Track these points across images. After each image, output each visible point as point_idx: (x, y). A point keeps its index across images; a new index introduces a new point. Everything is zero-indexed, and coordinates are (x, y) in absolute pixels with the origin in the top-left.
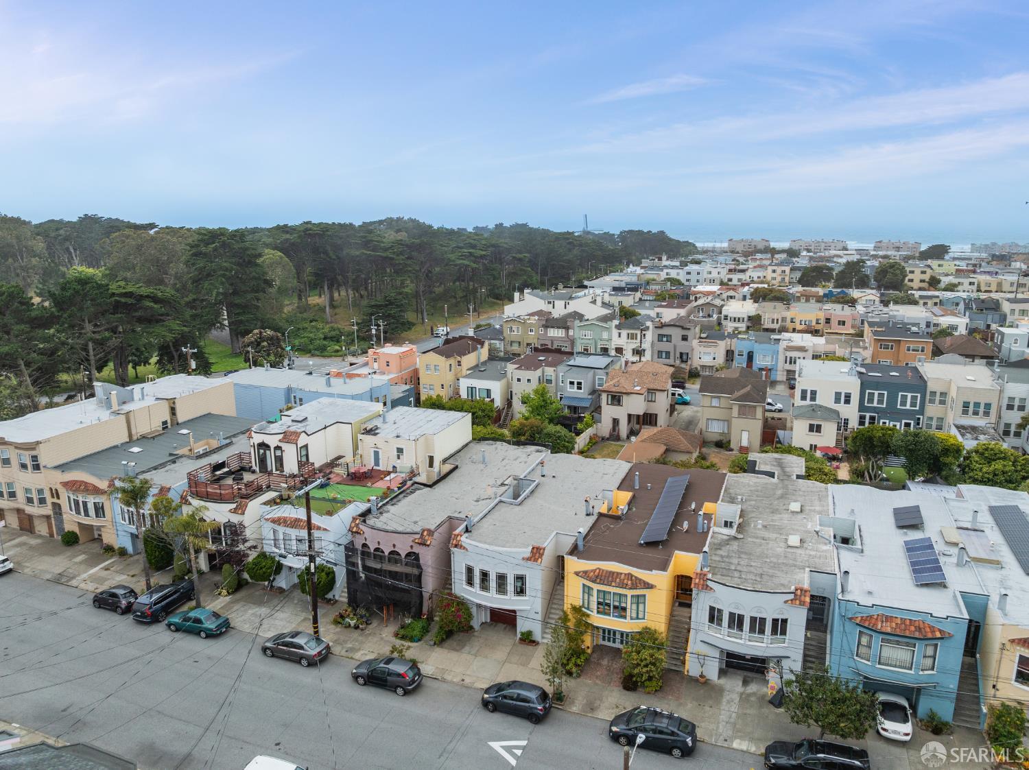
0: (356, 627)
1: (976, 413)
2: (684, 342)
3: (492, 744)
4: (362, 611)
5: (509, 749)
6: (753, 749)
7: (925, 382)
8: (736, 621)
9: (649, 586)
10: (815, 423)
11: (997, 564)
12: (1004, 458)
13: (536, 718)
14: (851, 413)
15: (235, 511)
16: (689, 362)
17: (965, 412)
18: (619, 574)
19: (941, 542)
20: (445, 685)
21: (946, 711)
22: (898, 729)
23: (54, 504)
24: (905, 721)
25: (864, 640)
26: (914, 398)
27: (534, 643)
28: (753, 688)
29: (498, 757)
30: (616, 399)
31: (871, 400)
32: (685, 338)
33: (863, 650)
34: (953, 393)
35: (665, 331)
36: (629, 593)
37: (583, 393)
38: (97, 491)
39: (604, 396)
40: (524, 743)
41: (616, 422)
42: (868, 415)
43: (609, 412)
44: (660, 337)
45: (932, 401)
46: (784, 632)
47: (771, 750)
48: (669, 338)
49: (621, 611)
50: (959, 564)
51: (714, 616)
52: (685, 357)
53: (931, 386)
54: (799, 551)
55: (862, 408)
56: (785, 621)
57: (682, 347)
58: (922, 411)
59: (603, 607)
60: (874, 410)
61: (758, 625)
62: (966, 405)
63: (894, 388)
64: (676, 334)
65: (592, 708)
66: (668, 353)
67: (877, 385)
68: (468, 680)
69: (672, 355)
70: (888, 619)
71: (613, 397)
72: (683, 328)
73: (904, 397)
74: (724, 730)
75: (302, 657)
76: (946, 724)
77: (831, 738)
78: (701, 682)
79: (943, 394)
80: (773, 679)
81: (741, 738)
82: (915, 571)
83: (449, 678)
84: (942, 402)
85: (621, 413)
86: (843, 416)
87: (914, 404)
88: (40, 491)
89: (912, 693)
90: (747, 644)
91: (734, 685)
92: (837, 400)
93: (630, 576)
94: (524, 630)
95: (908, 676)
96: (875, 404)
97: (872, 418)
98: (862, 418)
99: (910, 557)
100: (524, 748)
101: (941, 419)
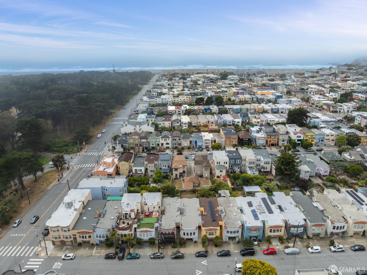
0: (164, 248)
1: (252, 164)
2: (180, 141)
3: (202, 263)
4: (164, 245)
5: (205, 263)
6: (238, 252)
7: (241, 157)
8: (231, 232)
9: (217, 230)
10: (221, 170)
11: (265, 213)
12: (259, 179)
13: (206, 256)
14: (227, 166)
15: (130, 231)
16: (181, 146)
17: (250, 164)
18: (212, 229)
19: (256, 209)
20: (187, 255)
21: (261, 238)
22: (256, 243)
23: (74, 238)
24: (256, 242)
25: (250, 231)
26: (239, 161)
27: (197, 242)
28: (234, 241)
29: (204, 264)
30: (176, 170)
31: (231, 162)
32: (180, 139)
33: (250, 233)
34: (247, 159)
35: (174, 138)
36: (214, 232)
37: (167, 168)
38: (89, 233)
39: (173, 169)
40: (206, 261)
41: (176, 175)
42: (230, 165)
43: (174, 173)
44: (173, 140)
45: (243, 161)
46: (238, 232)
47: (241, 252)
48: (175, 139)
49: (213, 234)
50: (260, 214)
51: (228, 232)
52: (180, 144)
53: (242, 158)
54: (236, 216)
55: (229, 164)
56: (238, 231)
57: (179, 142)
58: (241, 163)
59: (210, 234)
60: (232, 164)
61: (235, 232)
62: (250, 162)
63: (235, 159)
64: (177, 139)
65: (212, 252)
66: (175, 144)
67: (232, 159)
68: (190, 253)
69: (177, 144)
70: (253, 228)
71: (175, 169)
72: (179, 137)
73: (238, 161)
74: (233, 250)
75: (160, 257)
76: (261, 240)
77: (248, 248)
78: (226, 242)
79: (245, 159)
80: (237, 239)
81: (236, 250)
82: (254, 217)
83: (187, 253)
84: (245, 161)
85: (178, 173)
86: (226, 167)
87: (239, 162)
88: (70, 235)
89: (256, 237)
90: (232, 235)
91: (231, 242)
92: (224, 164)
93: (214, 229)
94: (195, 240)
95: (256, 235)
96: (232, 163)
97: (231, 166)
98: (229, 166)
99: (253, 214)
100: (207, 262)
101: (245, 164)
